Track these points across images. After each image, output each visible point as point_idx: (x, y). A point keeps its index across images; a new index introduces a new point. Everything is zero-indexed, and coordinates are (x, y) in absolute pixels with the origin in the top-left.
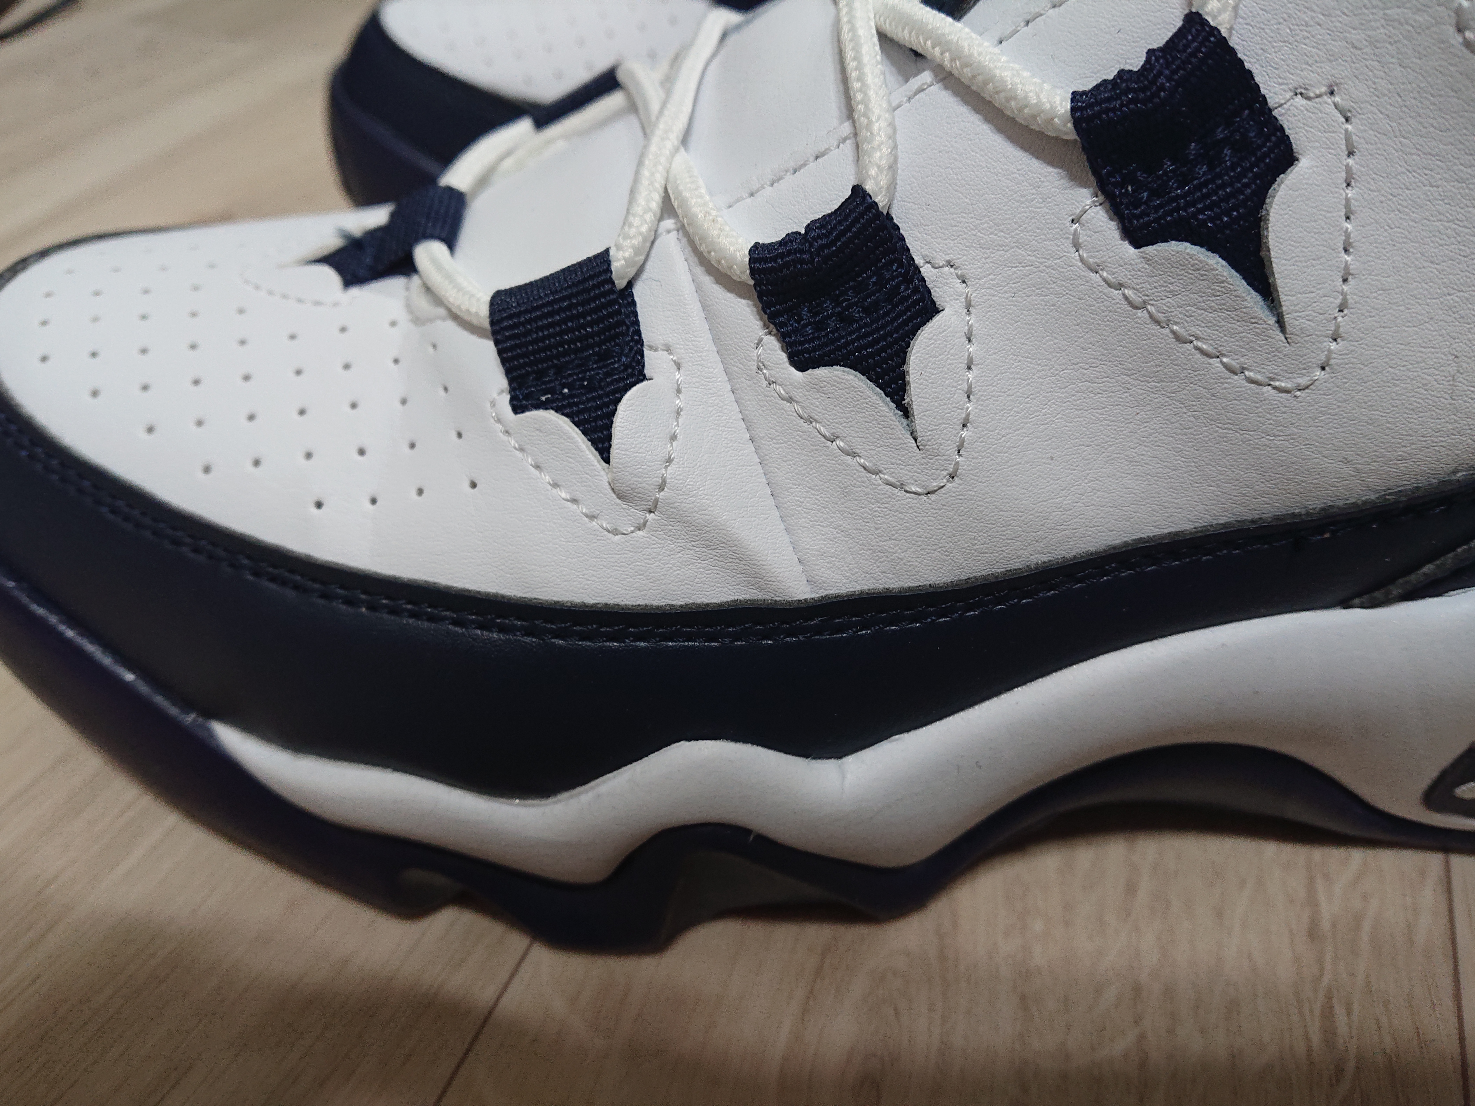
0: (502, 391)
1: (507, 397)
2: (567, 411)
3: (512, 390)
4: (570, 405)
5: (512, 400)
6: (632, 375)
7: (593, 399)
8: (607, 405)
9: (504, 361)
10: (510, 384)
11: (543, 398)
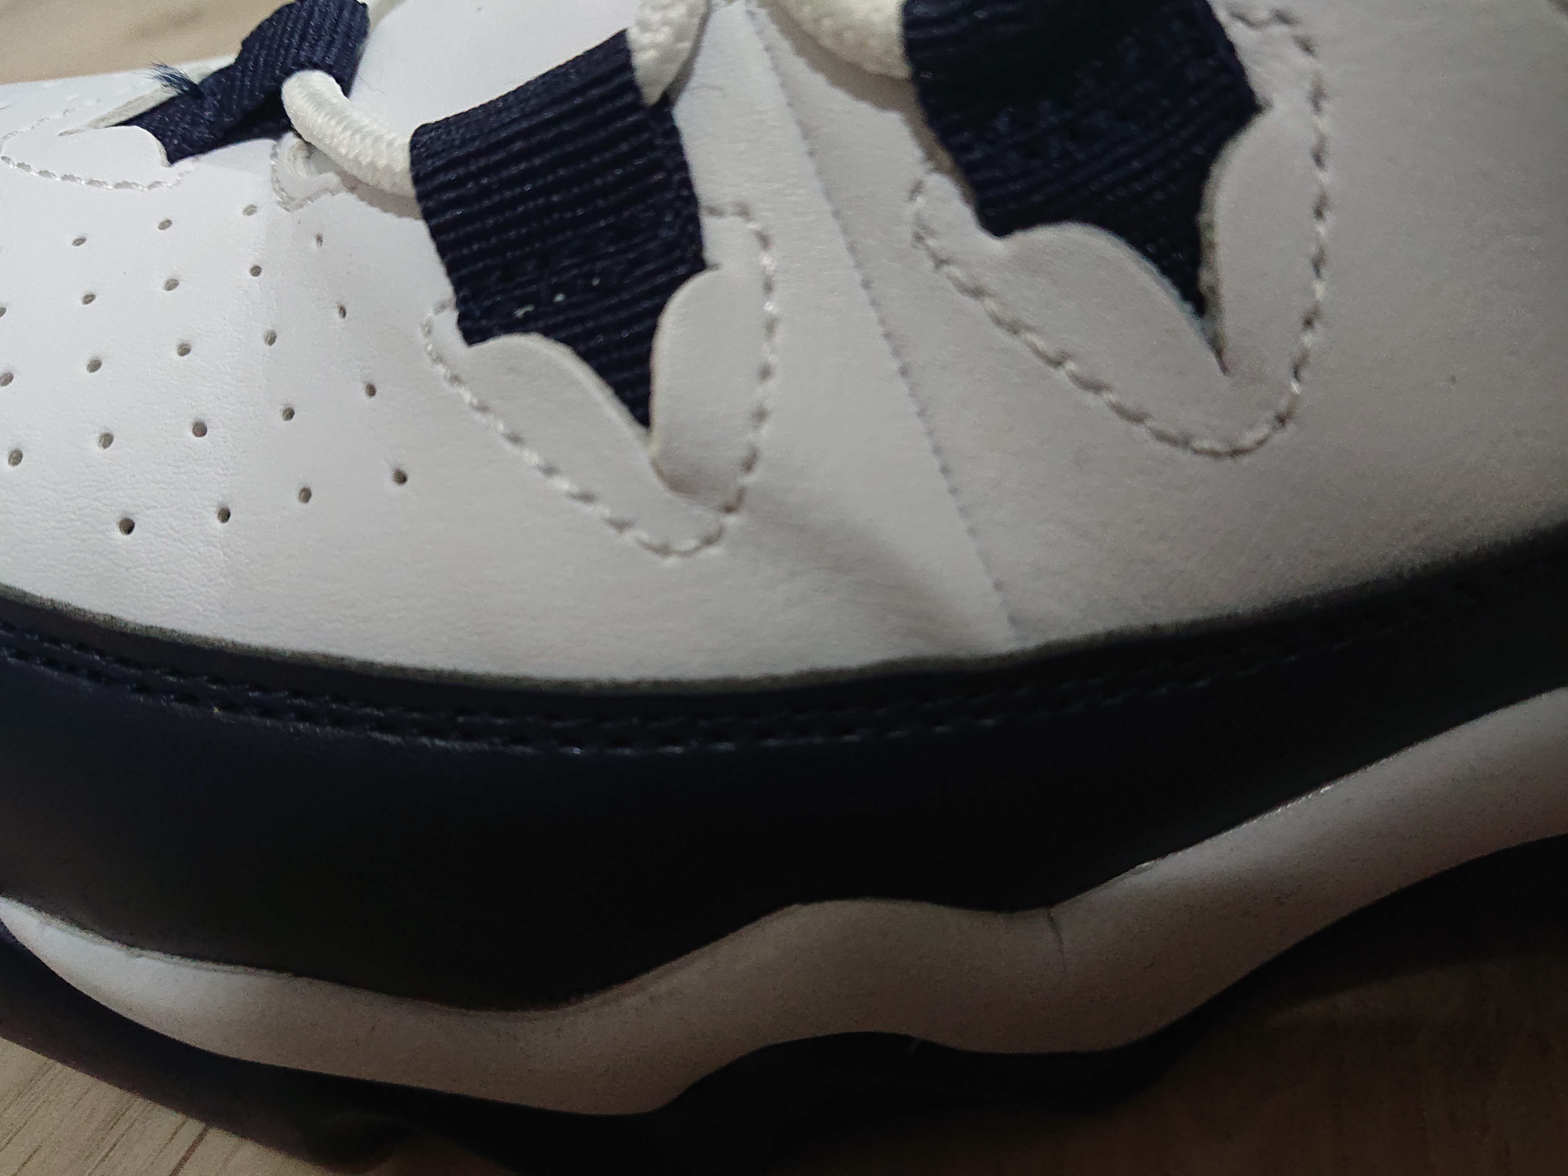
0: (443, 307)
1: (451, 316)
2: (563, 334)
3: (461, 303)
4: (568, 323)
5: (460, 321)
6: (681, 261)
7: (612, 309)
8: (638, 318)
9: (442, 250)
10: (457, 291)
11: (520, 313)
